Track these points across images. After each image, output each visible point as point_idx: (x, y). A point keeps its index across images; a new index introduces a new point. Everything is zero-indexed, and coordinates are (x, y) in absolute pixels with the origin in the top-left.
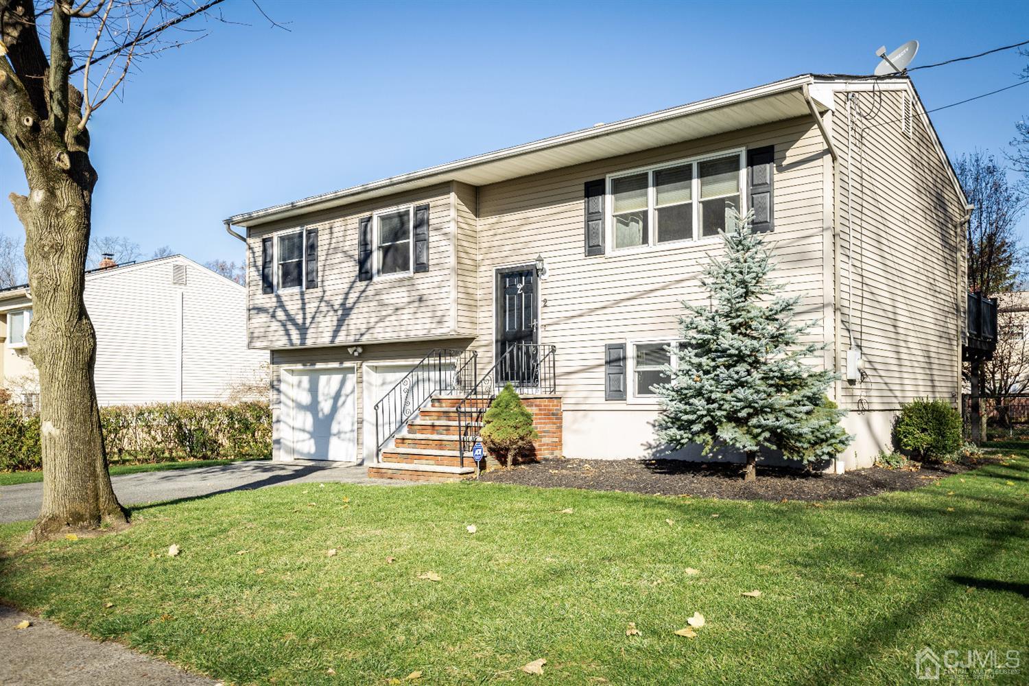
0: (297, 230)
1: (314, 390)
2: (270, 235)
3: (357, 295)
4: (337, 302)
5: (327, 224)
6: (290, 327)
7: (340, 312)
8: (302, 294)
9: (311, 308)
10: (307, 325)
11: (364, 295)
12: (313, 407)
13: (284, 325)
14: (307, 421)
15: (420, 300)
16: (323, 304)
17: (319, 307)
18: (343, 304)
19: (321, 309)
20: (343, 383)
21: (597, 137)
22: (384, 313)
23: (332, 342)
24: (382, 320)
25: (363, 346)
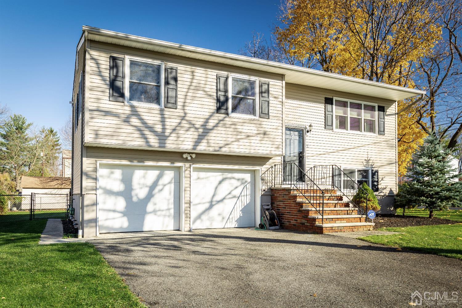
0: (157, 62)
1: (127, 181)
2: (121, 56)
3: (216, 122)
4: (199, 123)
5: (189, 68)
6: (147, 132)
7: (201, 130)
8: (162, 110)
9: (171, 123)
10: (167, 134)
11: (222, 122)
12: (127, 193)
13: (140, 130)
14: (121, 204)
15: (265, 134)
16: (184, 122)
17: (180, 123)
18: (204, 126)
19: (182, 125)
20: (160, 177)
21: (365, 84)
22: (239, 137)
23: (194, 149)
24: (238, 140)
25: (196, 154)
